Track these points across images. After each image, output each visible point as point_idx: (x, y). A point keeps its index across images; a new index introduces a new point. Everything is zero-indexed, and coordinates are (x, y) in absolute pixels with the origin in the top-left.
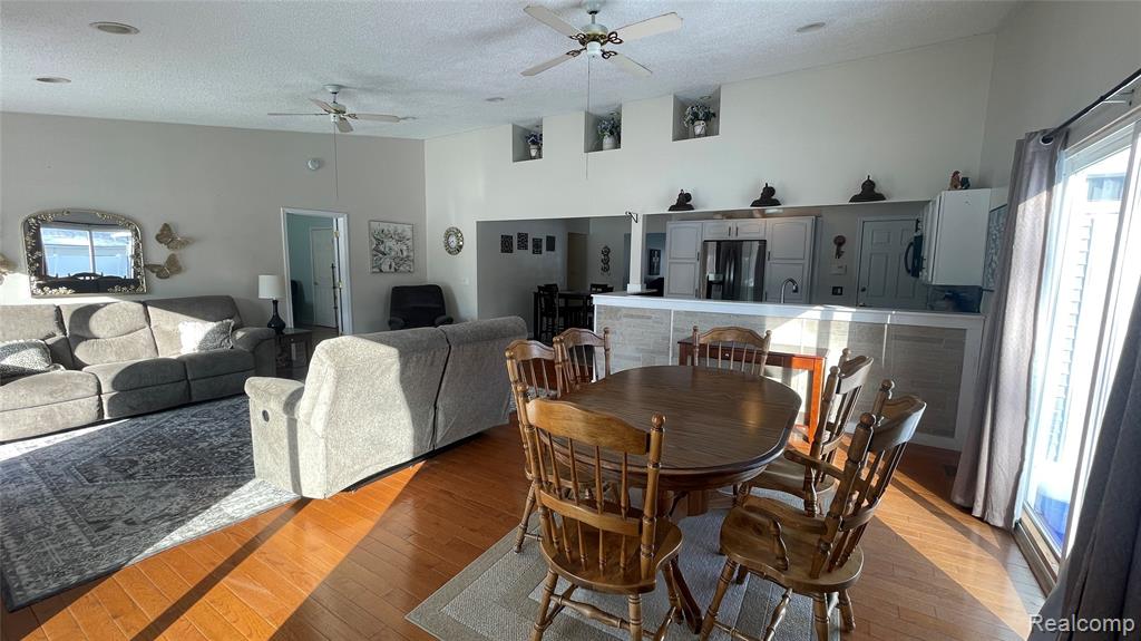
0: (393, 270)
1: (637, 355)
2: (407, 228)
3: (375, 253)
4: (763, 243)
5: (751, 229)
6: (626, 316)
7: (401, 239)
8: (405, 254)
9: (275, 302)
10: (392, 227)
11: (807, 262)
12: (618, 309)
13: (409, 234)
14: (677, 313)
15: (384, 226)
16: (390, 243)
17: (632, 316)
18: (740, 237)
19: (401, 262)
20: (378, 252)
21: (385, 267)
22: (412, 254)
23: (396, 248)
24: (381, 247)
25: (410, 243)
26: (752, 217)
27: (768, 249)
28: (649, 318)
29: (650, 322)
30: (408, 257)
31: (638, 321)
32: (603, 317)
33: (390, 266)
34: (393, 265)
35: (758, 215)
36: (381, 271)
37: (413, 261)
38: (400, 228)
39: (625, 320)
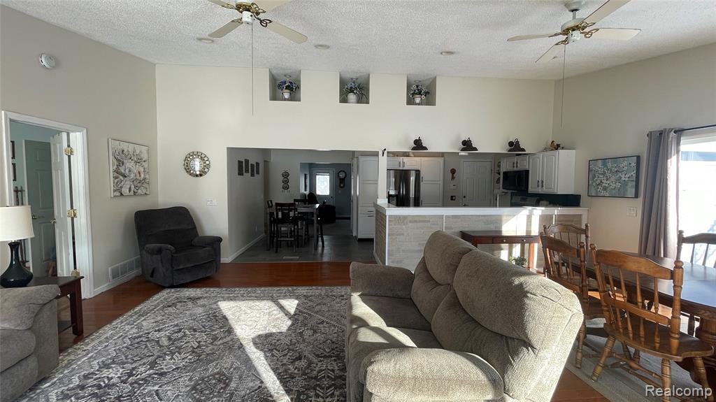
0: (132, 193)
1: (420, 248)
2: (144, 149)
3: (116, 174)
4: (418, 172)
5: (410, 163)
6: (410, 222)
7: (139, 161)
8: (142, 176)
9: (16, 246)
10: (131, 147)
11: (441, 182)
12: (405, 217)
13: (145, 156)
14: (447, 217)
15: (124, 146)
16: (129, 164)
17: (416, 221)
18: (406, 168)
19: (141, 183)
20: (119, 174)
21: (125, 191)
22: (147, 176)
23: (135, 168)
24: (122, 169)
25: (146, 166)
26: (408, 156)
27: (422, 175)
28: (429, 221)
29: (429, 224)
30: (145, 179)
31: (421, 224)
32: (393, 223)
33: (130, 190)
34: (133, 186)
35: (412, 155)
36: (122, 194)
37: (149, 183)
38: (138, 149)
39: (410, 224)
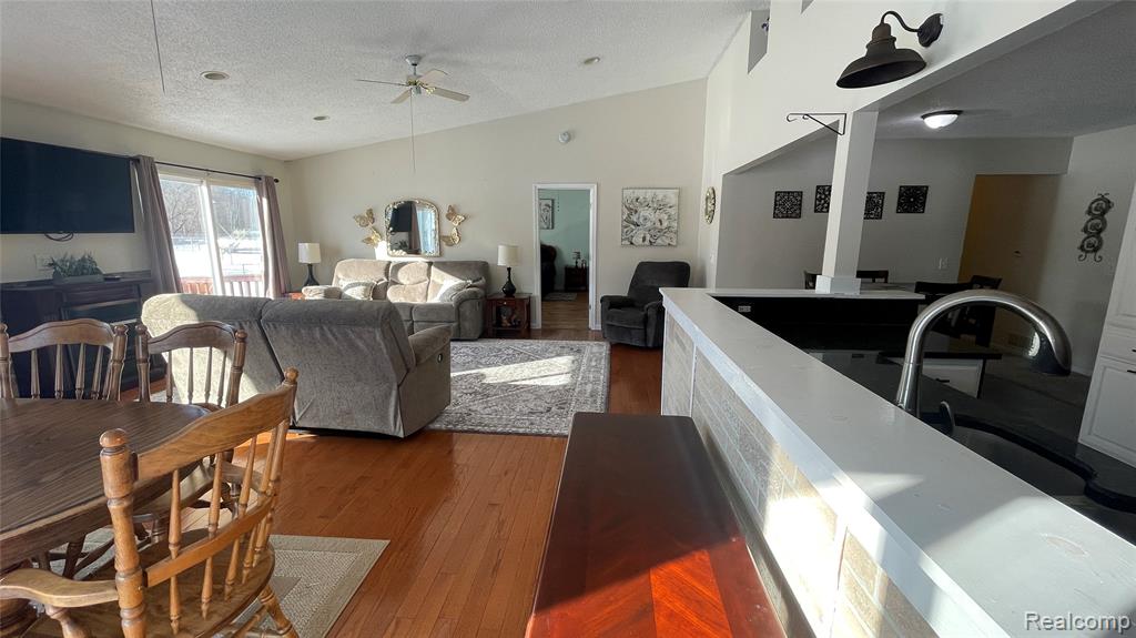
0: (647, 243)
2: (672, 194)
3: (625, 223)
7: (661, 207)
8: (665, 224)
9: (509, 269)
10: (650, 193)
13: (673, 200)
15: (640, 194)
16: (644, 212)
20: (630, 223)
21: (638, 240)
22: (674, 224)
23: (654, 217)
24: (634, 218)
25: (673, 211)
30: (669, 227)
33: (644, 239)
34: (648, 237)
36: (632, 244)
37: (676, 233)
38: (660, 194)
